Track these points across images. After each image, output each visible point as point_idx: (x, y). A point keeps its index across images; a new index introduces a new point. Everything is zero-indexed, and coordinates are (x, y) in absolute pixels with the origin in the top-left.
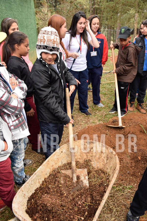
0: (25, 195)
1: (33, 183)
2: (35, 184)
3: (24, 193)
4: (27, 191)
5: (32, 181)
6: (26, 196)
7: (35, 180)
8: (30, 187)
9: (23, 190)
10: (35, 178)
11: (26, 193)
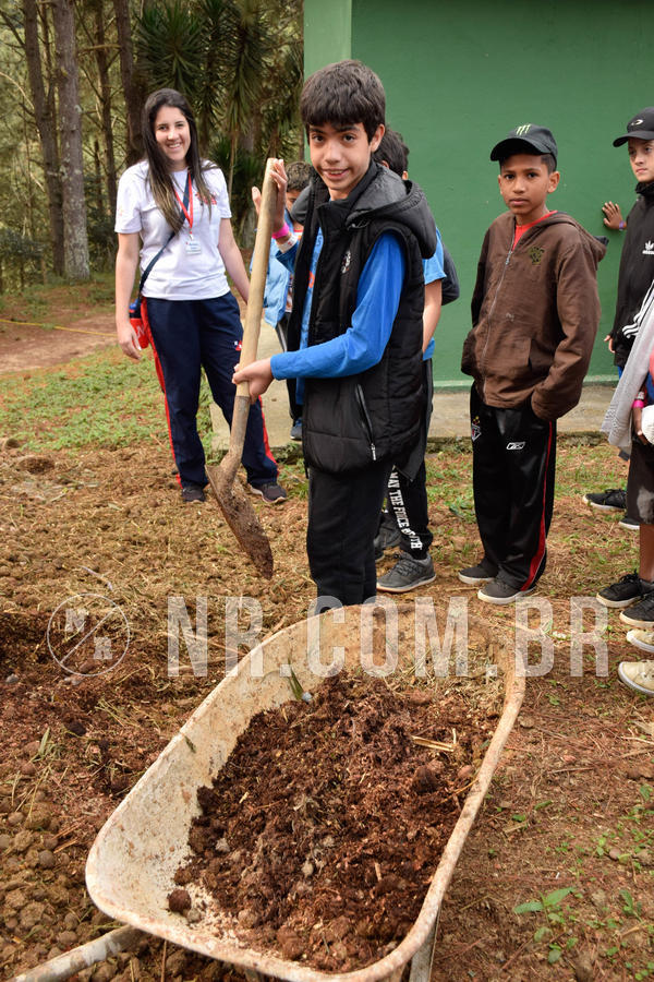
0: (132, 846)
1: (159, 796)
2: (170, 801)
3: (128, 836)
4: (141, 830)
5: (155, 787)
6: (136, 854)
7: (168, 785)
8: (148, 814)
9: (125, 826)
10: (166, 777)
11: (134, 839)
